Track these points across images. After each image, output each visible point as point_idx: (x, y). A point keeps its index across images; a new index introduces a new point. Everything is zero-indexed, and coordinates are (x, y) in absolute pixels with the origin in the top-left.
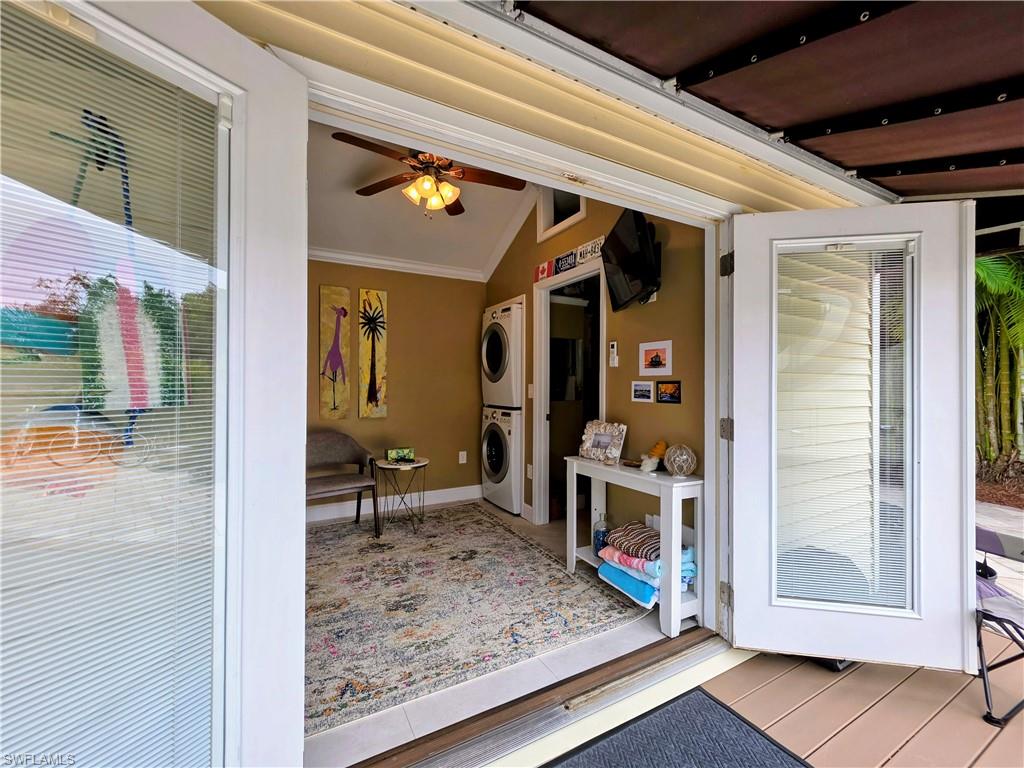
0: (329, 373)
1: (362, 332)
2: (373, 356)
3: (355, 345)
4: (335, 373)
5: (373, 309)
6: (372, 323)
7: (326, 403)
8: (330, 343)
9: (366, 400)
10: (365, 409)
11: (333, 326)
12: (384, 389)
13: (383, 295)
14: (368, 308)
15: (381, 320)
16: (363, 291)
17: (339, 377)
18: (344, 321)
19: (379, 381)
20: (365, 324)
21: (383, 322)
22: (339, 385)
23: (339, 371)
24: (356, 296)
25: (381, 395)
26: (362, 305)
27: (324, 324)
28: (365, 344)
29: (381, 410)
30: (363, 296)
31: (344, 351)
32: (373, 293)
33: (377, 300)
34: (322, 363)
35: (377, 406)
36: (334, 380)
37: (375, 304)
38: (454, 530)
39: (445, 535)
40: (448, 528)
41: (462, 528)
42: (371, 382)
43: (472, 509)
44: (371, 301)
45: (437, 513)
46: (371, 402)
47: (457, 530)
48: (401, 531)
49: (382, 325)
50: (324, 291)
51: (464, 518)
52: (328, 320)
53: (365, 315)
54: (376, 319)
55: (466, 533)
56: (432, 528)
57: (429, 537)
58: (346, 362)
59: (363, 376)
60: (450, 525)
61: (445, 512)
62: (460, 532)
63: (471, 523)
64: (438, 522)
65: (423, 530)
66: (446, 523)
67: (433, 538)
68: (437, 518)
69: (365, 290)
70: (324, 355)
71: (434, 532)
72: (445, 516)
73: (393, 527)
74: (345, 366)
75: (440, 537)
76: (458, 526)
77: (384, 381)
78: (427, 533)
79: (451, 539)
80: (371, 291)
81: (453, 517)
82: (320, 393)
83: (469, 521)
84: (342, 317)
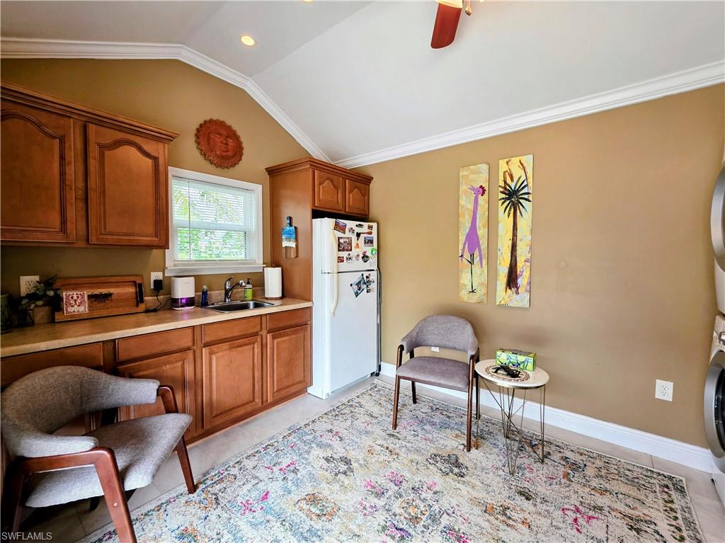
0: (467, 256)
1: (502, 209)
2: (515, 235)
3: (493, 226)
4: (472, 255)
5: (515, 180)
6: (513, 197)
7: (465, 285)
8: (468, 225)
9: (504, 285)
10: (503, 294)
11: (471, 206)
12: (526, 274)
13: (528, 160)
14: (509, 181)
15: (525, 190)
16: (503, 163)
18: (482, 200)
19: (520, 264)
20: (505, 200)
21: (528, 193)
22: (476, 268)
23: (476, 253)
24: (492, 172)
25: (522, 281)
26: (501, 178)
27: (463, 206)
28: (505, 222)
29: (519, 300)
30: (503, 166)
31: (482, 232)
32: (515, 160)
33: (519, 168)
34: (461, 247)
35: (517, 293)
36: (471, 263)
37: (518, 173)
38: (572, 508)
39: (545, 507)
40: (568, 497)
41: (591, 513)
42: (511, 265)
43: (658, 489)
44: (512, 171)
45: (584, 458)
46: (510, 288)
47: (578, 510)
48: (501, 457)
49: (526, 196)
50: (463, 173)
51: (620, 496)
52: (466, 202)
53: (505, 188)
54: (518, 191)
55: (584, 530)
56: (545, 479)
57: (521, 493)
58: (484, 246)
59: (501, 258)
60: (577, 493)
61: (599, 463)
62: (576, 520)
63: (619, 515)
64: (566, 476)
65: (528, 475)
66: (576, 486)
67: (523, 498)
68: (575, 467)
69: (506, 160)
70: (462, 238)
71: (539, 489)
72: (590, 471)
73: (501, 446)
74: (482, 247)
75: (535, 505)
76: (589, 504)
77: (528, 264)
78: (526, 485)
79: (544, 523)
80: (513, 159)
81: (602, 482)
82: (458, 277)
83: (621, 507)
84: (480, 196)
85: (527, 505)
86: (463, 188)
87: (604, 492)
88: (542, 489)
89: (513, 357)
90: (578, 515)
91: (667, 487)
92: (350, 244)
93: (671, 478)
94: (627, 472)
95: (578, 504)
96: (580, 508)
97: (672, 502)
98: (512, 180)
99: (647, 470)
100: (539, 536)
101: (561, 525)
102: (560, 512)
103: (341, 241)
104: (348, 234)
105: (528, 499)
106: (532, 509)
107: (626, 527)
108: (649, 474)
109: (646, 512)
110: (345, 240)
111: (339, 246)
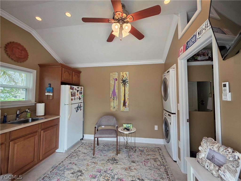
0: (112, 98)
1: (121, 85)
2: (125, 92)
3: (119, 89)
4: (114, 97)
5: (125, 78)
6: (124, 82)
7: (112, 106)
8: (113, 89)
9: (123, 106)
10: (122, 108)
11: (113, 84)
12: (128, 102)
13: (127, 73)
14: (123, 78)
15: (127, 81)
16: (121, 73)
17: (115, 99)
18: (116, 82)
19: (126, 100)
20: (122, 82)
21: (128, 81)
22: (115, 101)
23: (115, 97)
24: (119, 75)
25: (127, 104)
26: (121, 77)
27: (111, 84)
28: (122, 88)
29: (127, 109)
30: (121, 74)
31: (116, 91)
32: (124, 73)
33: (125, 75)
34: (111, 95)
35: (126, 107)
36: (114, 100)
37: (125, 76)
38: (143, 161)
39: (138, 163)
40: (142, 159)
41: (147, 161)
42: (124, 100)
43: (157, 151)
44: (124, 75)
45: (143, 148)
46: (124, 106)
47: (145, 161)
48: (126, 154)
49: (127, 82)
50: (111, 74)
51: (151, 155)
52: (112, 82)
53: (122, 80)
54: (125, 81)
55: (147, 165)
56: (136, 156)
57: (132, 162)
58: (117, 94)
59: (122, 98)
60: (144, 157)
61: (146, 149)
62: (145, 164)
63: (152, 159)
64: (141, 154)
65: (133, 157)
66: (143, 156)
67: (133, 163)
68: (142, 151)
69: (122, 72)
70: (111, 92)
71: (136, 159)
72: (145, 151)
73: (125, 151)
74: (116, 95)
75: (136, 164)
76: (146, 159)
77: (128, 100)
78: (133, 159)
79: (139, 167)
80: (124, 72)
81: (148, 153)
82: (110, 104)
83: (152, 157)
84: (116, 81)
85: (134, 164)
86: (111, 78)
87: (148, 155)
88: (137, 159)
89: (127, 125)
90: (145, 162)
91: (159, 150)
92: (75, 94)
93: (159, 148)
94: (152, 149)
95: (144, 160)
96: (145, 160)
97: (160, 153)
98: (124, 78)
99: (155, 147)
100: (139, 171)
101: (142, 166)
102: (141, 163)
103: (72, 93)
104: (74, 91)
105: (134, 163)
106: (136, 165)
107: (154, 161)
108: (155, 148)
109: (156, 157)
110: (73, 93)
111: (71, 95)
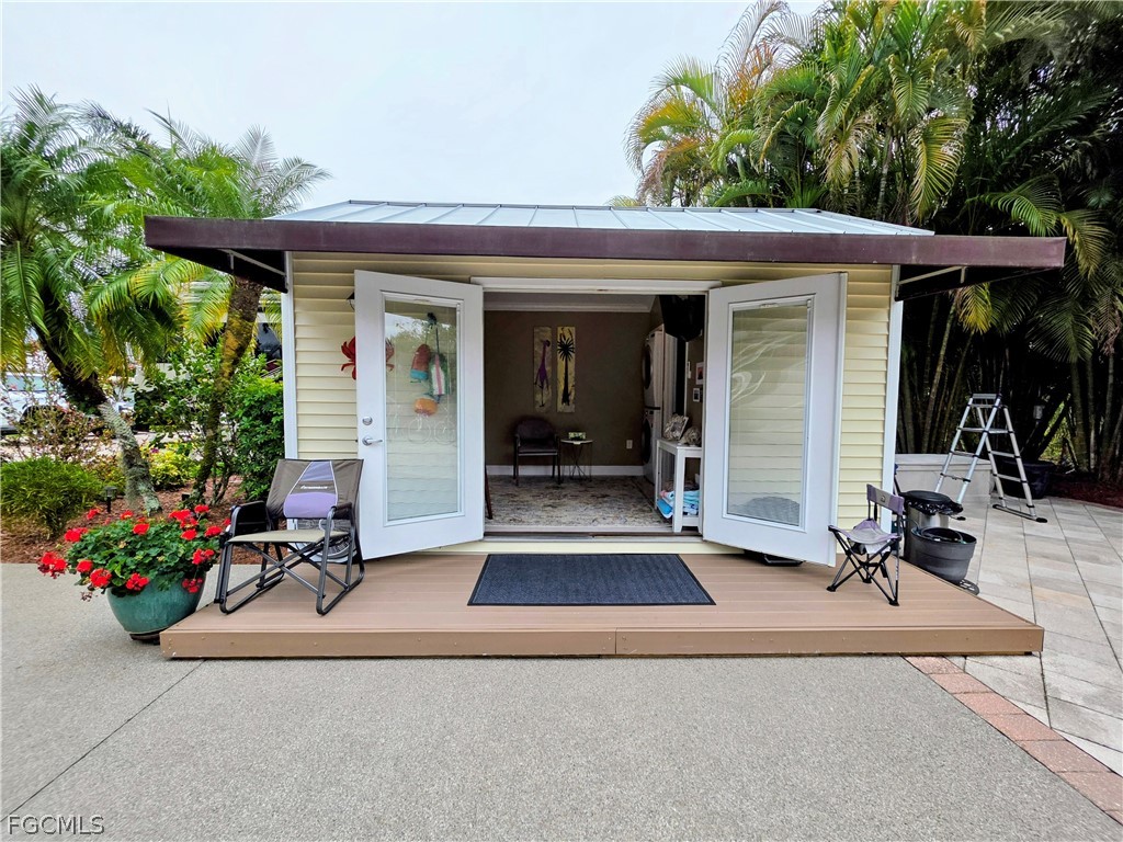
0: (539, 383)
1: (559, 355)
2: (566, 371)
3: (554, 364)
4: (542, 383)
5: (566, 339)
6: (566, 349)
7: (538, 402)
8: (540, 364)
9: (561, 401)
10: (561, 406)
11: (541, 352)
12: (573, 394)
13: (573, 329)
14: (563, 339)
15: (571, 346)
16: (559, 329)
17: (545, 386)
18: (548, 349)
19: (570, 388)
20: (561, 350)
21: (573, 348)
22: (545, 392)
23: (545, 382)
24: (554, 333)
25: (571, 398)
26: (559, 337)
27: (536, 352)
28: (561, 363)
29: (570, 408)
30: (560, 331)
31: (548, 369)
33: (568, 333)
34: (535, 377)
35: (569, 405)
36: (542, 387)
37: (568, 336)
42: (565, 388)
44: (565, 334)
46: (565, 402)
49: (572, 350)
50: (536, 330)
52: (538, 349)
53: (561, 344)
54: (568, 346)
58: (549, 376)
59: (559, 385)
69: (562, 327)
70: (536, 371)
74: (548, 378)
77: (574, 388)
80: (565, 328)
82: (534, 396)
84: (547, 346)
86: (536, 340)
89: (577, 433)
93: (633, 476)
99: (625, 477)
